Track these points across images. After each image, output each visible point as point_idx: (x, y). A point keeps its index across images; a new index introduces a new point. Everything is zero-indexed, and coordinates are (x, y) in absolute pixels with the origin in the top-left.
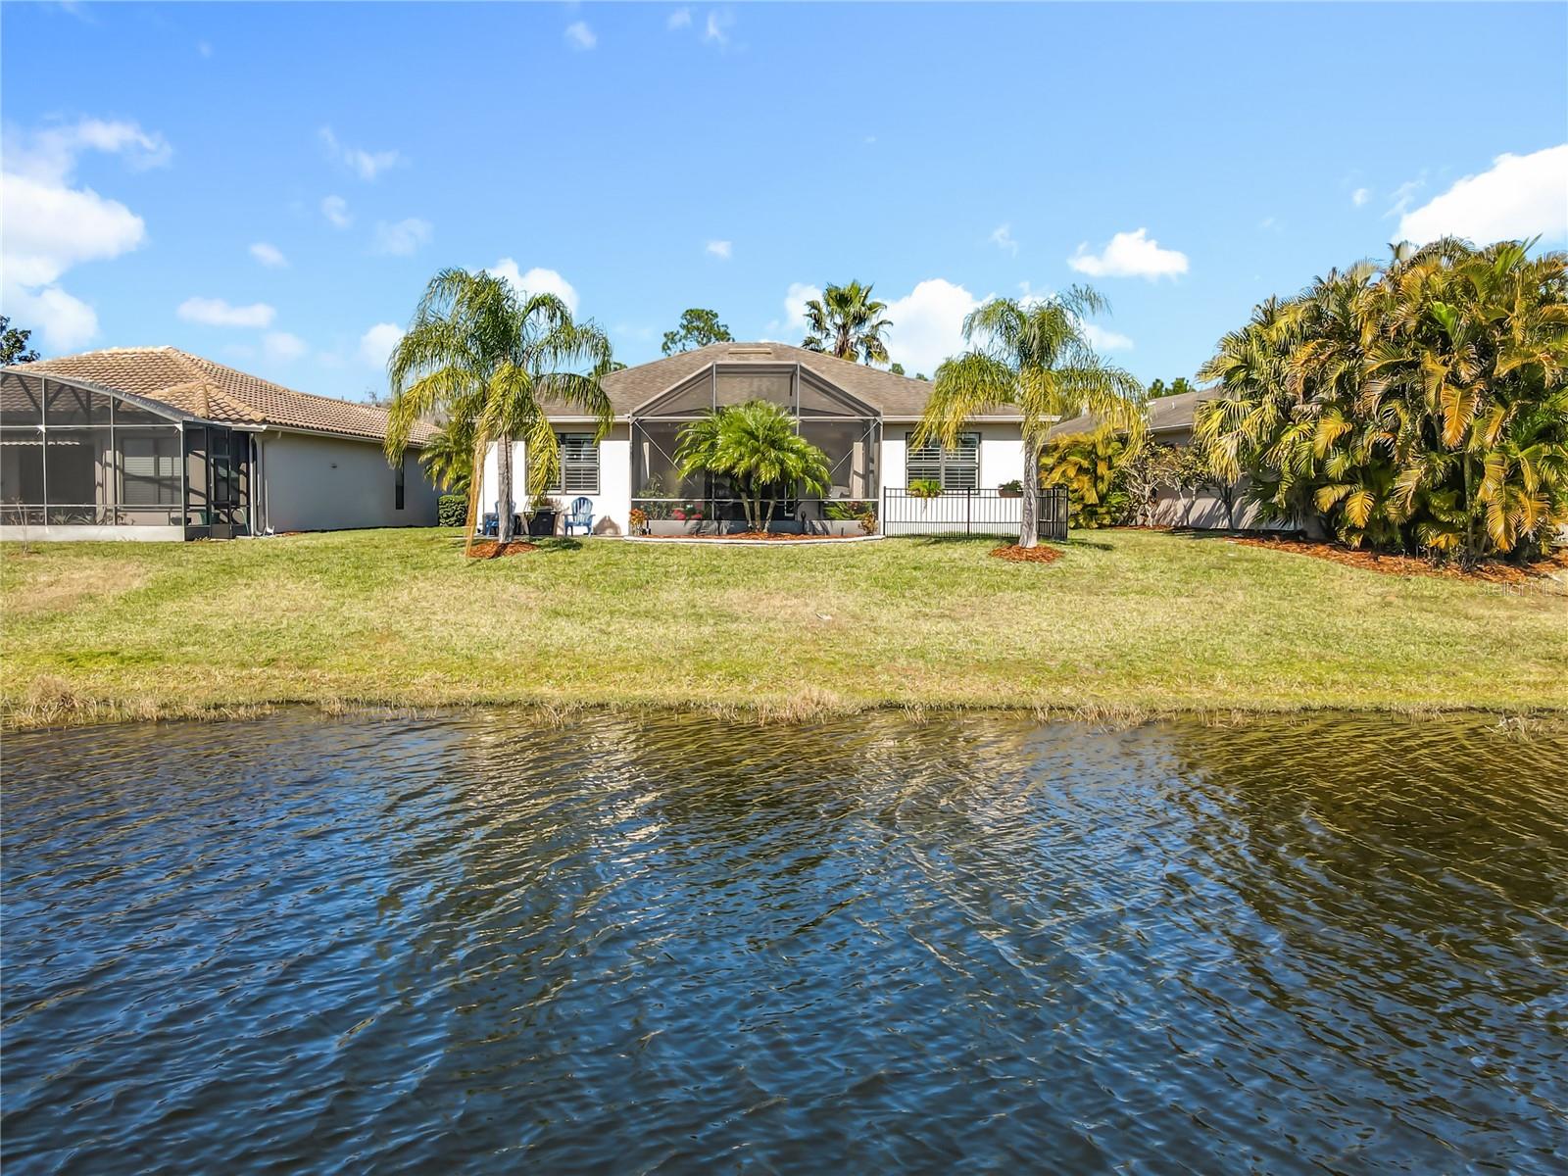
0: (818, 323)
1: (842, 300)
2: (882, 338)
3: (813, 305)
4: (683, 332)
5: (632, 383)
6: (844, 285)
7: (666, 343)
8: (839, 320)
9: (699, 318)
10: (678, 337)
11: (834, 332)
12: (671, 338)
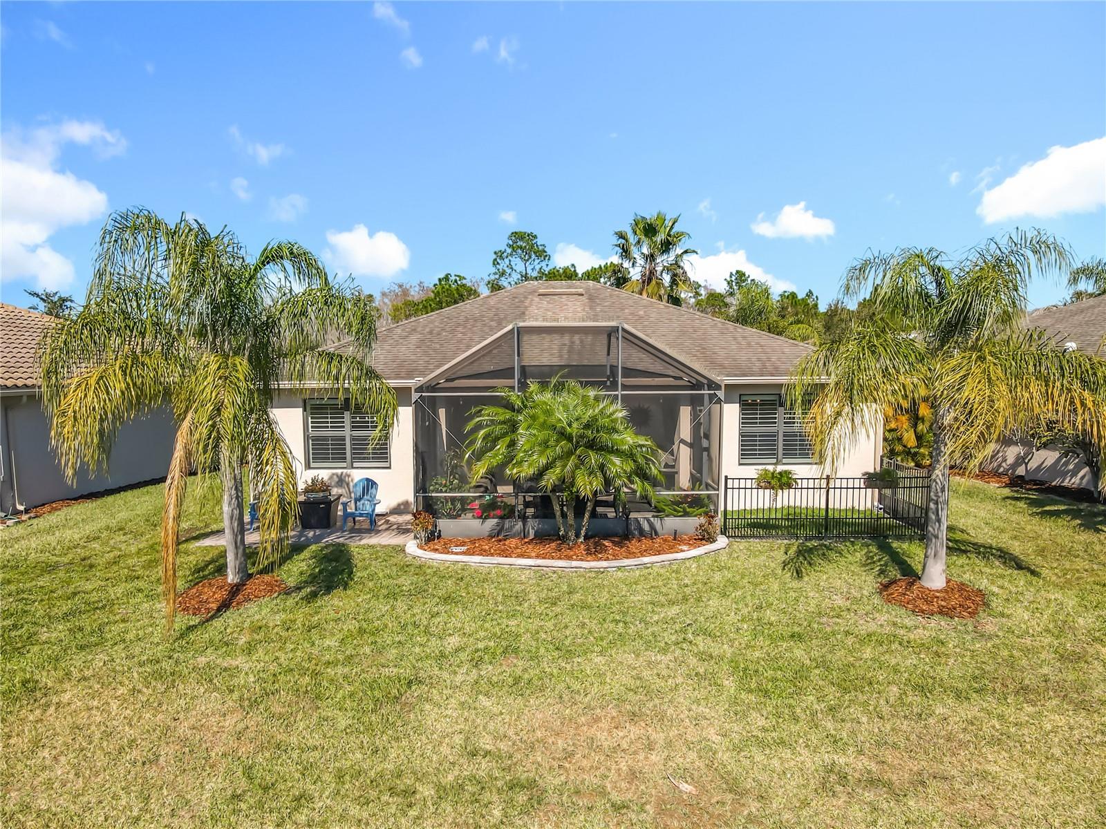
0: (626, 253)
1: (650, 230)
2: (687, 267)
3: (621, 236)
4: (509, 251)
5: (431, 332)
6: (650, 214)
7: (495, 260)
8: (645, 250)
9: (522, 238)
10: (505, 254)
11: (640, 261)
12: (500, 255)
